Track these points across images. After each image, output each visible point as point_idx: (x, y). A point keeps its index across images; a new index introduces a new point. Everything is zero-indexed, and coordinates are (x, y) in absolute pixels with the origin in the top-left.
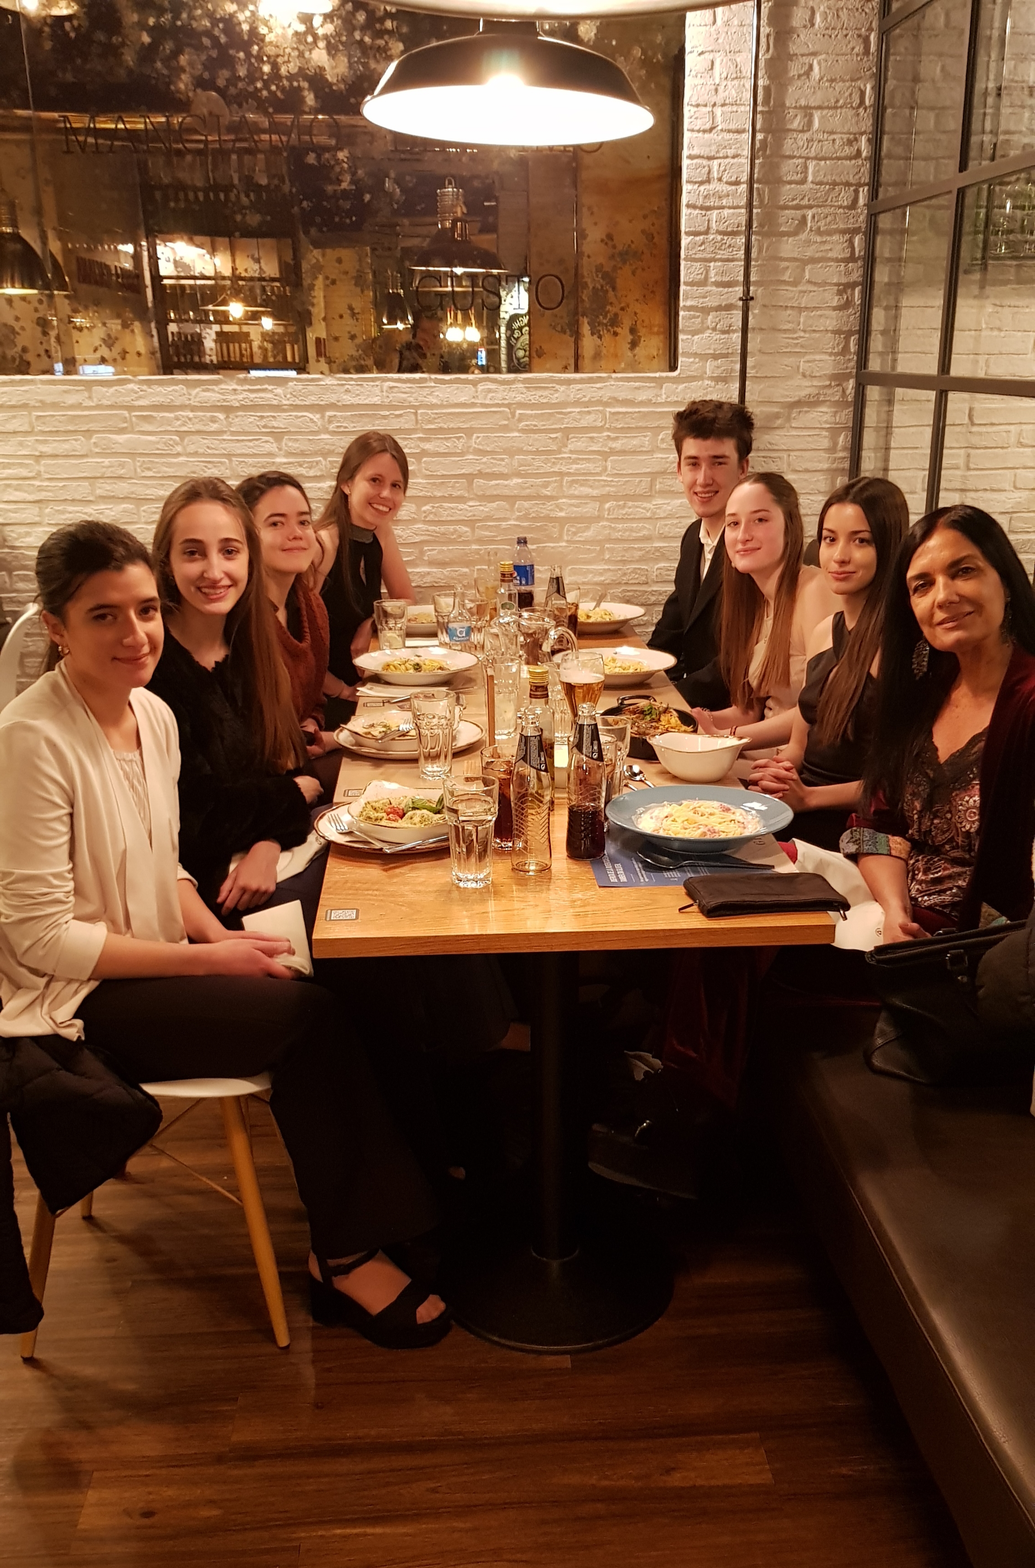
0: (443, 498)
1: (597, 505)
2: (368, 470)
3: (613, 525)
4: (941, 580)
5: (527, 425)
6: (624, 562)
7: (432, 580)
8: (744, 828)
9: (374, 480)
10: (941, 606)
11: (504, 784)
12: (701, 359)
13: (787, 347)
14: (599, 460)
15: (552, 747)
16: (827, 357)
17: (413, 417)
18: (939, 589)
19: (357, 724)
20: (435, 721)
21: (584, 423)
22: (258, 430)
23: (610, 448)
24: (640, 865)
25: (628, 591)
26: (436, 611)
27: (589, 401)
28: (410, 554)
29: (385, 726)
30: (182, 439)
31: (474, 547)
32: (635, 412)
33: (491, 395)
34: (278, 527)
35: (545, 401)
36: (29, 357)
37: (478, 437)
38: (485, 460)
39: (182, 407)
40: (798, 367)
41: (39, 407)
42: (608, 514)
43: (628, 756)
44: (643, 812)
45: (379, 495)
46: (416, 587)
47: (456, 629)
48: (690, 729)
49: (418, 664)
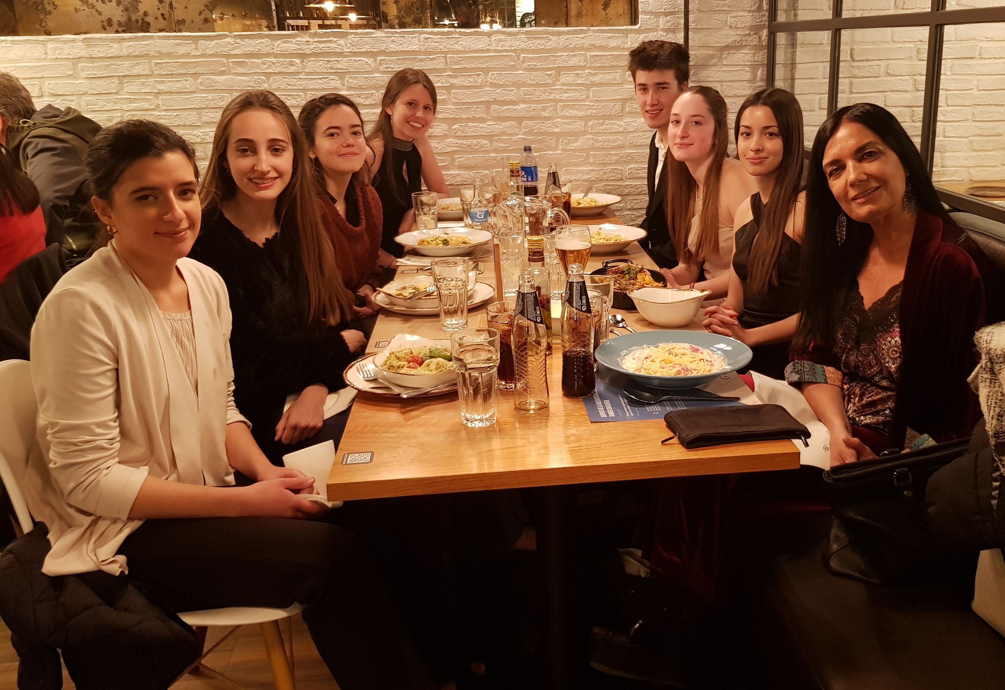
0: (468, 120)
1: (583, 123)
2: (405, 97)
3: (595, 138)
4: (850, 164)
5: (529, 65)
6: (605, 164)
7: (462, 179)
8: (712, 365)
9: (410, 104)
10: (852, 185)
11: (505, 335)
12: (655, 16)
13: (717, 7)
14: (584, 90)
15: (548, 302)
16: (747, 14)
17: (443, 60)
18: (849, 172)
19: (392, 288)
20: (453, 283)
21: (571, 63)
22: (326, 71)
23: (591, 82)
24: (626, 401)
25: (608, 185)
26: (461, 200)
27: (575, 47)
28: (444, 161)
29: (414, 288)
30: (268, 79)
31: (493, 155)
32: (609, 55)
33: (501, 43)
34: (334, 137)
35: (542, 47)
36: (148, 19)
37: (493, 74)
38: (498, 91)
39: (268, 55)
40: (726, 21)
41: (158, 56)
42: (591, 130)
43: (612, 307)
44: (627, 354)
45: (414, 115)
46: (450, 185)
47: (476, 213)
48: (661, 284)
49: (446, 240)
